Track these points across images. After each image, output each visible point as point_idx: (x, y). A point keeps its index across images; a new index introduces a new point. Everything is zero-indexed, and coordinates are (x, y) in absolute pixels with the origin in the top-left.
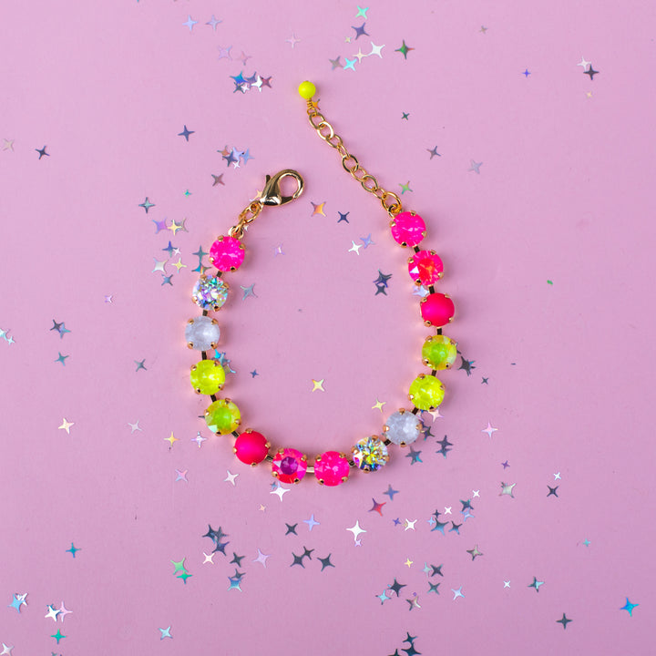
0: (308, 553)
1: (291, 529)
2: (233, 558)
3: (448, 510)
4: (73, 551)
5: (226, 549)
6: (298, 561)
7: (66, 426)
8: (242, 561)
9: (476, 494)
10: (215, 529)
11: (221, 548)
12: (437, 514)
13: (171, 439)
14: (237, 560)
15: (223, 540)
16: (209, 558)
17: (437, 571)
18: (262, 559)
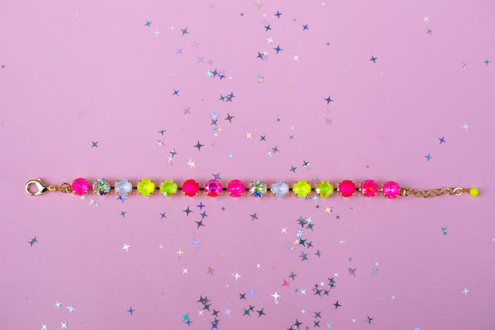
0: (251, 308)
1: (243, 296)
2: (213, 312)
3: (322, 284)
4: (131, 311)
5: (210, 307)
6: (247, 312)
7: (126, 247)
8: (218, 314)
9: (336, 275)
10: (204, 298)
11: (207, 307)
12: (317, 286)
13: (180, 252)
14: (215, 313)
15: (208, 304)
16: (201, 313)
17: (318, 315)
18: (228, 312)
